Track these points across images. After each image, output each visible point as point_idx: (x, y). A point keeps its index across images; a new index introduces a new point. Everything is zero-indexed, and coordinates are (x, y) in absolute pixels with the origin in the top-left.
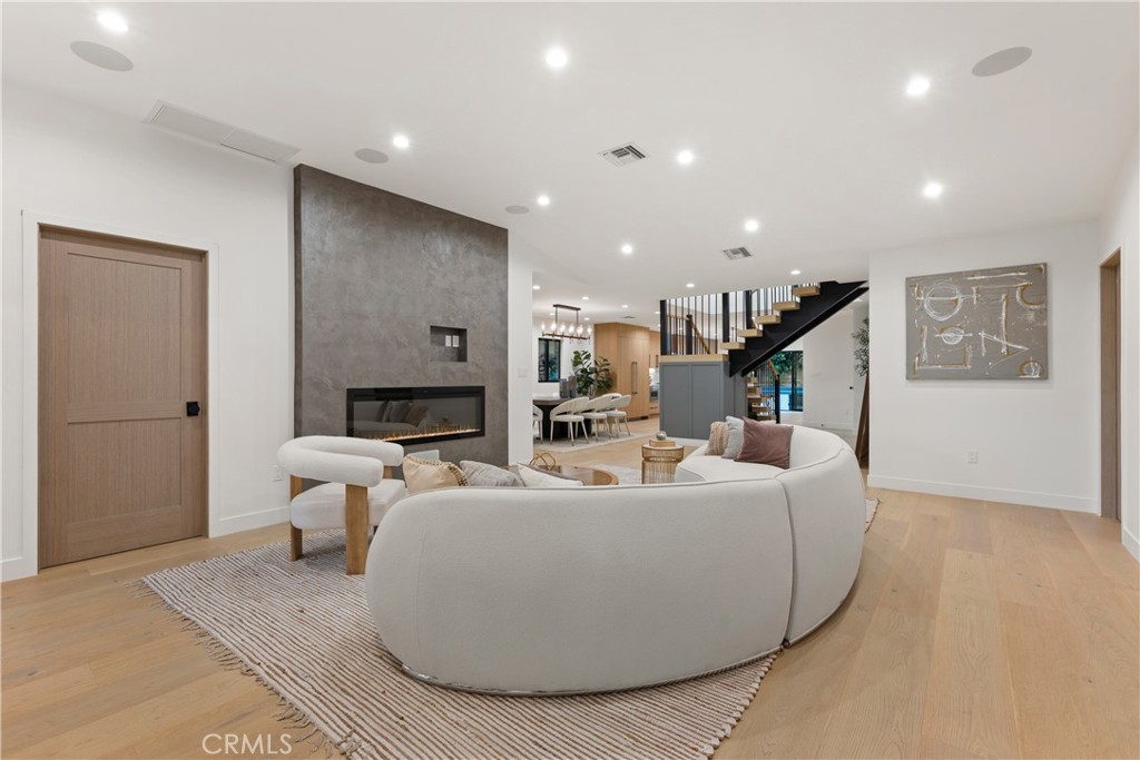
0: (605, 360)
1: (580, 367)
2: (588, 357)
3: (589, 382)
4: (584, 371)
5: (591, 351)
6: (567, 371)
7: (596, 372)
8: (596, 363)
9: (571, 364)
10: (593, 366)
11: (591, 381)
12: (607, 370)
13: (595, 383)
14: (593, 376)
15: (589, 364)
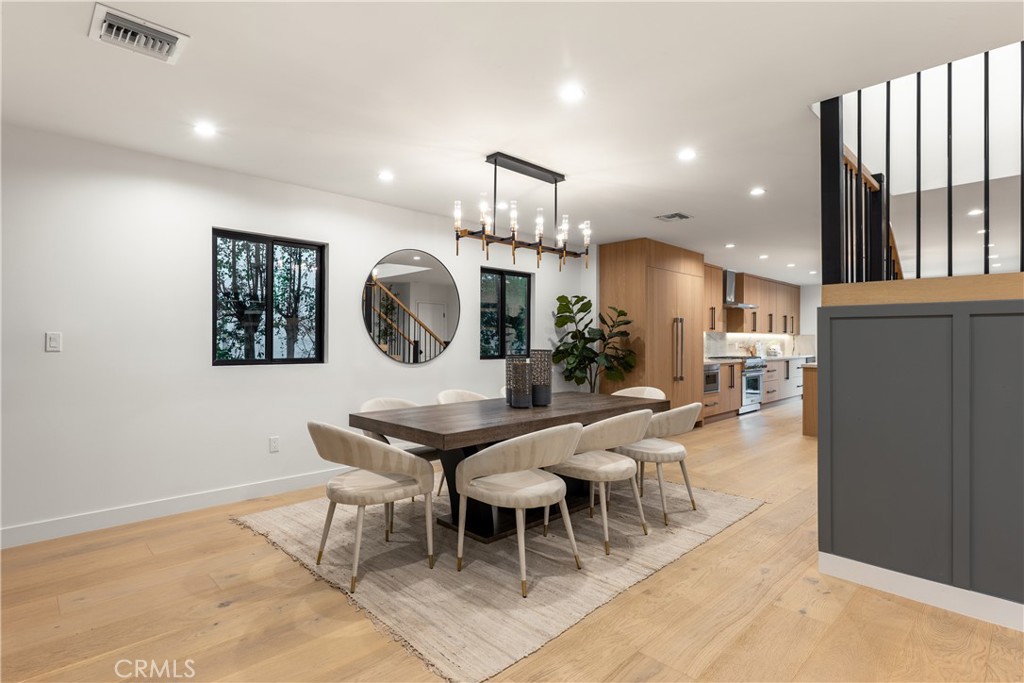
0: (622, 313)
1: (571, 327)
2: (586, 308)
3: (587, 358)
4: (577, 335)
5: (592, 294)
6: (543, 335)
7: (602, 337)
8: (602, 320)
9: (552, 321)
10: (594, 325)
11: (590, 357)
12: (625, 334)
13: (601, 360)
14: (596, 346)
15: (591, 320)
